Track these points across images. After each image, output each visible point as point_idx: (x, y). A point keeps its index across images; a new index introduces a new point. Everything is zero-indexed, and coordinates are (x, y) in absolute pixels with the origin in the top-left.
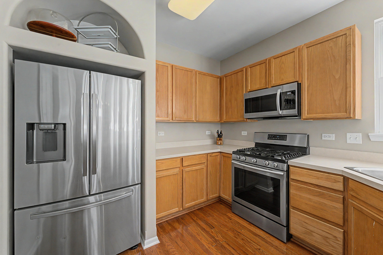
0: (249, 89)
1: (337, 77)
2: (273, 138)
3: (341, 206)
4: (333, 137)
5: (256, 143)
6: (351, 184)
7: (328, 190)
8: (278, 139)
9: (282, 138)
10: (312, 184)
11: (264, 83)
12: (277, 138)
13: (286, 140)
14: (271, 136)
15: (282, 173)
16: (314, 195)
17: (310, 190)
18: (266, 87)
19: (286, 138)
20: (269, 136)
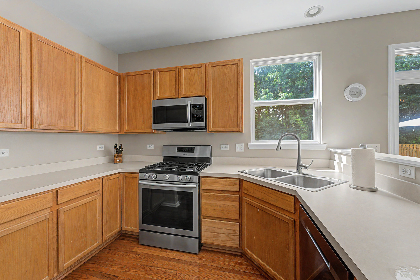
0: (158, 96)
1: (232, 98)
2: (182, 151)
3: (238, 203)
4: (227, 147)
5: (164, 157)
6: (244, 184)
7: (230, 193)
8: (187, 151)
9: (191, 150)
10: (218, 190)
11: (174, 92)
12: (185, 151)
13: (194, 152)
14: (180, 149)
15: (195, 186)
16: (220, 200)
17: (217, 196)
18: (176, 97)
19: (194, 150)
20: (178, 149)
